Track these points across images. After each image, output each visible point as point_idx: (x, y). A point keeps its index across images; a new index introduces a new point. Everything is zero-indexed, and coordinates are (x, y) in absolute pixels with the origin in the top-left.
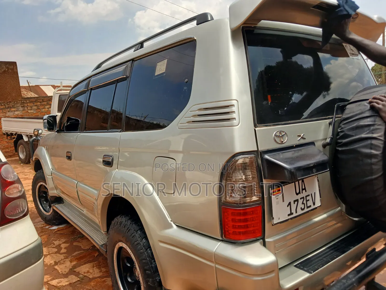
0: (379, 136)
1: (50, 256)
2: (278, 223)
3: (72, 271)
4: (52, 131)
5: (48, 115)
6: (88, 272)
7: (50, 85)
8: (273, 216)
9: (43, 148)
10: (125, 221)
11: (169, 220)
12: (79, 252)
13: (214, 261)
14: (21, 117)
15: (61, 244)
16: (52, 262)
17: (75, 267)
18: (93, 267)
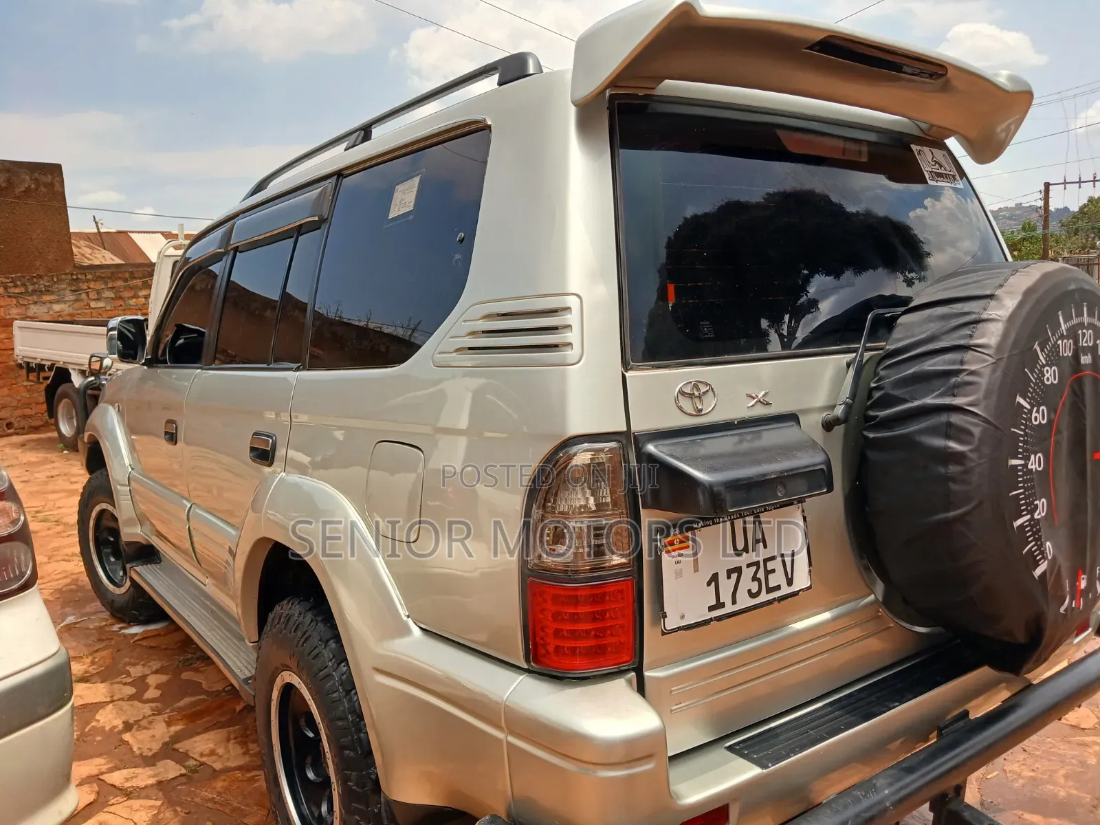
0: (970, 405)
1: (113, 705)
2: (679, 629)
3: (169, 751)
4: (132, 363)
5: (120, 319)
6: (212, 753)
7: (158, 232)
8: (665, 611)
9: (110, 408)
10: (298, 613)
11: (403, 612)
12: (193, 699)
13: (503, 725)
14: (68, 318)
15: (148, 675)
16: (118, 723)
17: (177, 738)
18: (228, 740)
